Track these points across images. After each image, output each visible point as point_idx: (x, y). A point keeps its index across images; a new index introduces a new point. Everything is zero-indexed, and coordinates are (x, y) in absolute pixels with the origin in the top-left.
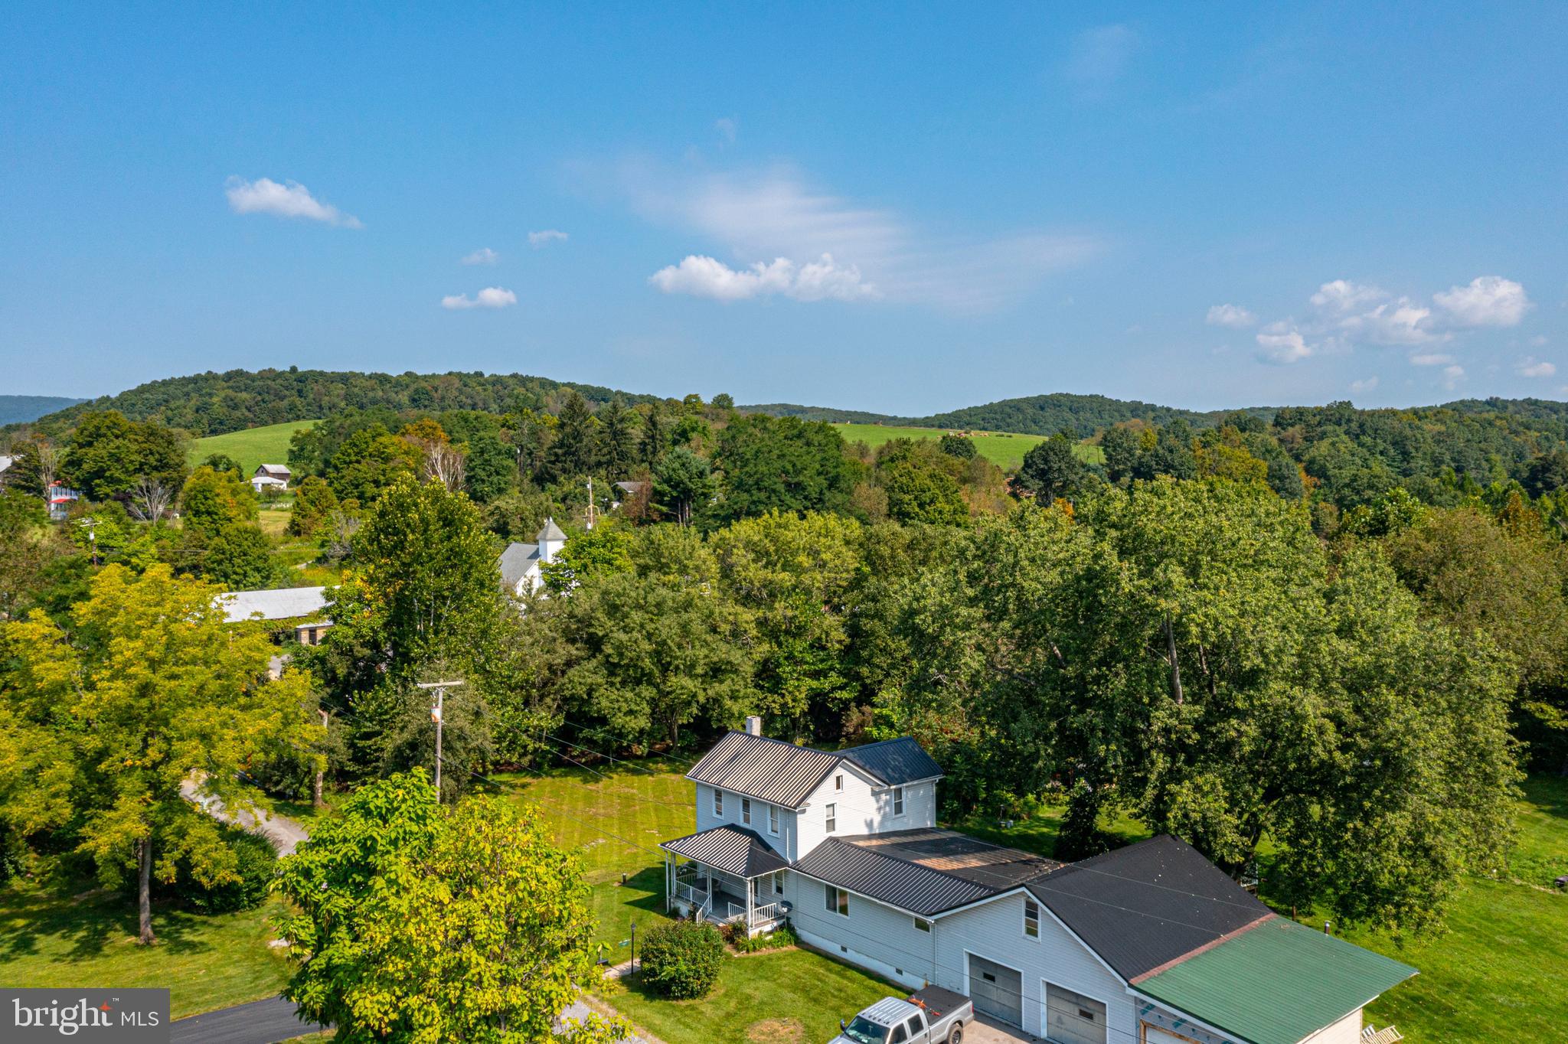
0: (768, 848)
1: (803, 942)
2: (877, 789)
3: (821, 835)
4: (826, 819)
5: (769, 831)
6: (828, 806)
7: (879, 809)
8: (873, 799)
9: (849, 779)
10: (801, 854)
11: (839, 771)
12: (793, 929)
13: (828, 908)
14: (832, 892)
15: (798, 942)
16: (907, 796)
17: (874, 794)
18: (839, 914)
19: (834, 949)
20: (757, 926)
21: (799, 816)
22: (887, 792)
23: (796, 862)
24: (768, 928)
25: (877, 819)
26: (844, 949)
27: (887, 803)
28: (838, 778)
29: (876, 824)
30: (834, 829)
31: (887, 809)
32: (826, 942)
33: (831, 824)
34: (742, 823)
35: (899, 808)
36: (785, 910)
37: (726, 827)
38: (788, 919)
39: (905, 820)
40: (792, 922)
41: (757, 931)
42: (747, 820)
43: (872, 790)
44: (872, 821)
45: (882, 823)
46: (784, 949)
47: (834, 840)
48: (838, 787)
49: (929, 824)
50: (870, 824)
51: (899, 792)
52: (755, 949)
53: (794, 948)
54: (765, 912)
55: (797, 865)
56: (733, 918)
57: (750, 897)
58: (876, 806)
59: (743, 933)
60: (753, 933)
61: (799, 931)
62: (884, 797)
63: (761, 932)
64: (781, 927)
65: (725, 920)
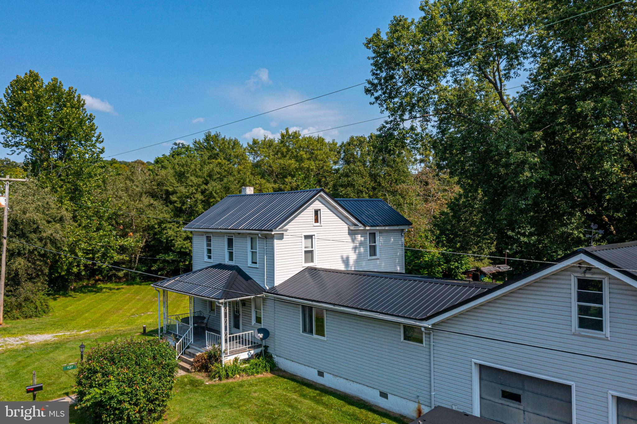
0: (247, 278)
1: (280, 370)
2: (352, 228)
3: (299, 265)
4: (304, 249)
5: (250, 263)
6: (306, 237)
7: (355, 248)
8: (349, 238)
9: (326, 214)
10: (279, 280)
11: (317, 205)
12: (271, 357)
13: (304, 330)
14: (307, 311)
15: (274, 369)
16: (380, 240)
17: (352, 233)
18: (315, 336)
19: (311, 374)
20: (232, 353)
21: (276, 242)
22: (363, 233)
23: (273, 288)
24: (244, 356)
25: (353, 257)
26: (321, 374)
27: (361, 244)
28: (317, 212)
29: (351, 262)
30: (312, 261)
31: (362, 250)
32: (302, 368)
33: (309, 255)
34: (227, 262)
35: (373, 251)
36: (261, 336)
37: (214, 267)
38: (266, 347)
39: (378, 262)
40: (270, 351)
41: (232, 358)
42: (231, 258)
43: (349, 229)
44: (348, 258)
45: (357, 261)
46: (259, 376)
47: (313, 271)
48: (316, 221)
49: (398, 269)
50: (346, 261)
51: (373, 235)
52: (227, 377)
53: (269, 375)
54: (242, 341)
55: (273, 290)
56: (209, 348)
57: (224, 322)
58: (352, 245)
59: (216, 360)
60: (227, 360)
61: (276, 359)
62: (359, 238)
63: (236, 360)
64: (258, 355)
65: (203, 350)
